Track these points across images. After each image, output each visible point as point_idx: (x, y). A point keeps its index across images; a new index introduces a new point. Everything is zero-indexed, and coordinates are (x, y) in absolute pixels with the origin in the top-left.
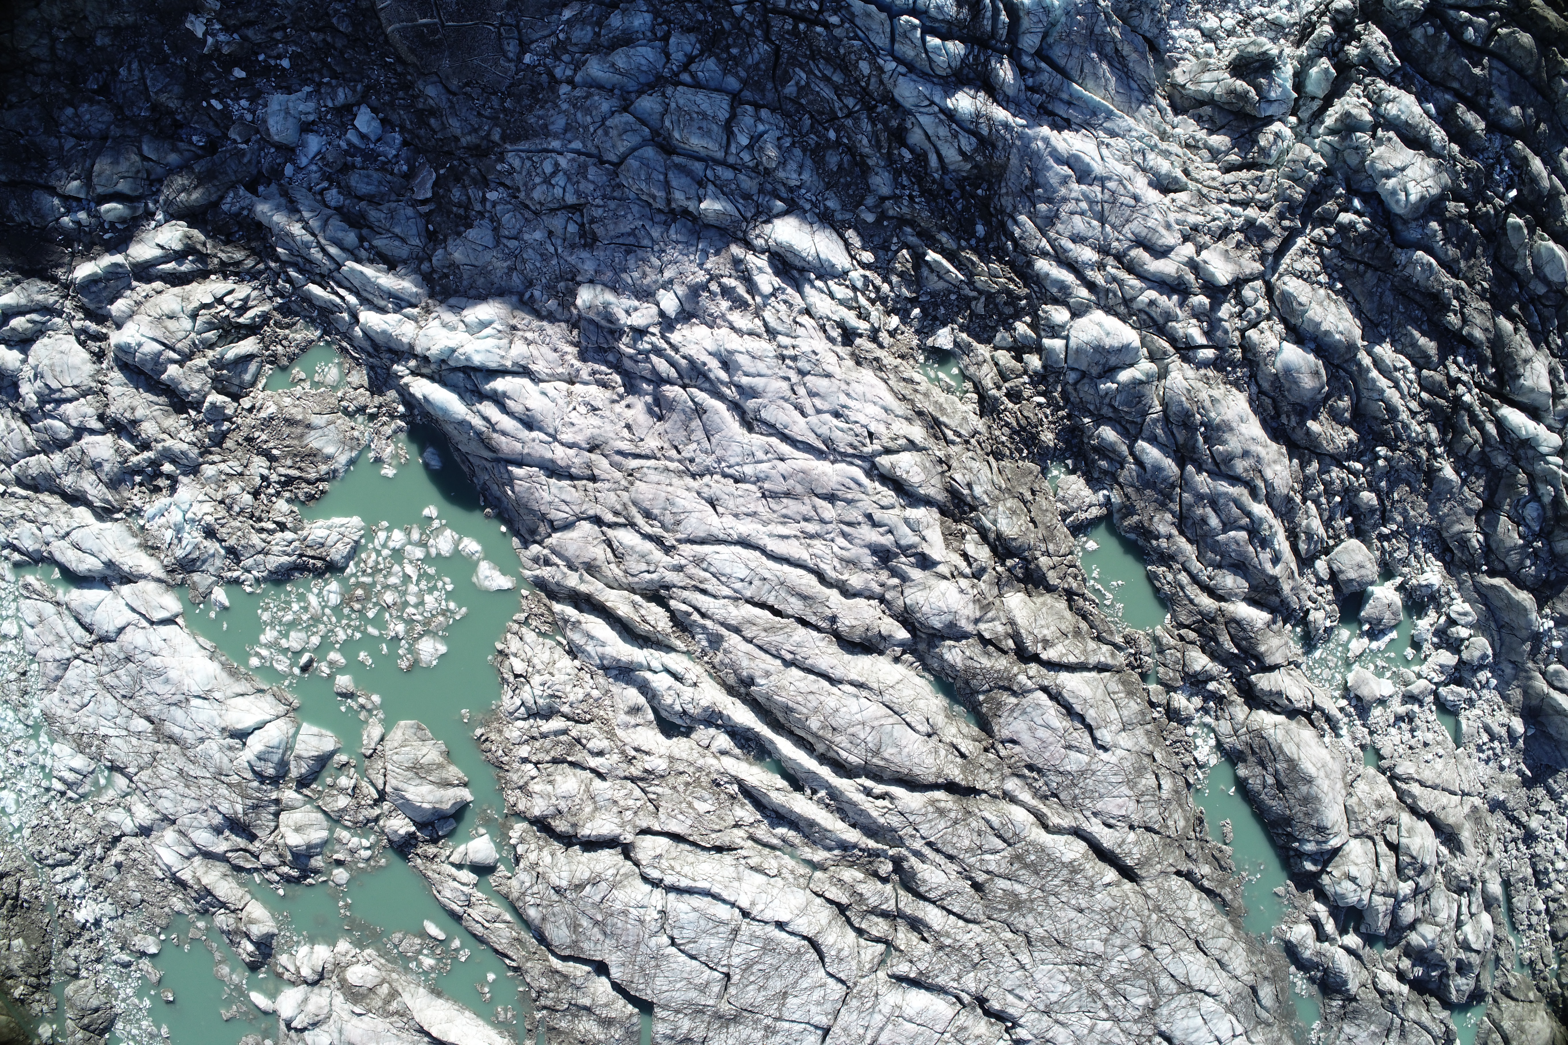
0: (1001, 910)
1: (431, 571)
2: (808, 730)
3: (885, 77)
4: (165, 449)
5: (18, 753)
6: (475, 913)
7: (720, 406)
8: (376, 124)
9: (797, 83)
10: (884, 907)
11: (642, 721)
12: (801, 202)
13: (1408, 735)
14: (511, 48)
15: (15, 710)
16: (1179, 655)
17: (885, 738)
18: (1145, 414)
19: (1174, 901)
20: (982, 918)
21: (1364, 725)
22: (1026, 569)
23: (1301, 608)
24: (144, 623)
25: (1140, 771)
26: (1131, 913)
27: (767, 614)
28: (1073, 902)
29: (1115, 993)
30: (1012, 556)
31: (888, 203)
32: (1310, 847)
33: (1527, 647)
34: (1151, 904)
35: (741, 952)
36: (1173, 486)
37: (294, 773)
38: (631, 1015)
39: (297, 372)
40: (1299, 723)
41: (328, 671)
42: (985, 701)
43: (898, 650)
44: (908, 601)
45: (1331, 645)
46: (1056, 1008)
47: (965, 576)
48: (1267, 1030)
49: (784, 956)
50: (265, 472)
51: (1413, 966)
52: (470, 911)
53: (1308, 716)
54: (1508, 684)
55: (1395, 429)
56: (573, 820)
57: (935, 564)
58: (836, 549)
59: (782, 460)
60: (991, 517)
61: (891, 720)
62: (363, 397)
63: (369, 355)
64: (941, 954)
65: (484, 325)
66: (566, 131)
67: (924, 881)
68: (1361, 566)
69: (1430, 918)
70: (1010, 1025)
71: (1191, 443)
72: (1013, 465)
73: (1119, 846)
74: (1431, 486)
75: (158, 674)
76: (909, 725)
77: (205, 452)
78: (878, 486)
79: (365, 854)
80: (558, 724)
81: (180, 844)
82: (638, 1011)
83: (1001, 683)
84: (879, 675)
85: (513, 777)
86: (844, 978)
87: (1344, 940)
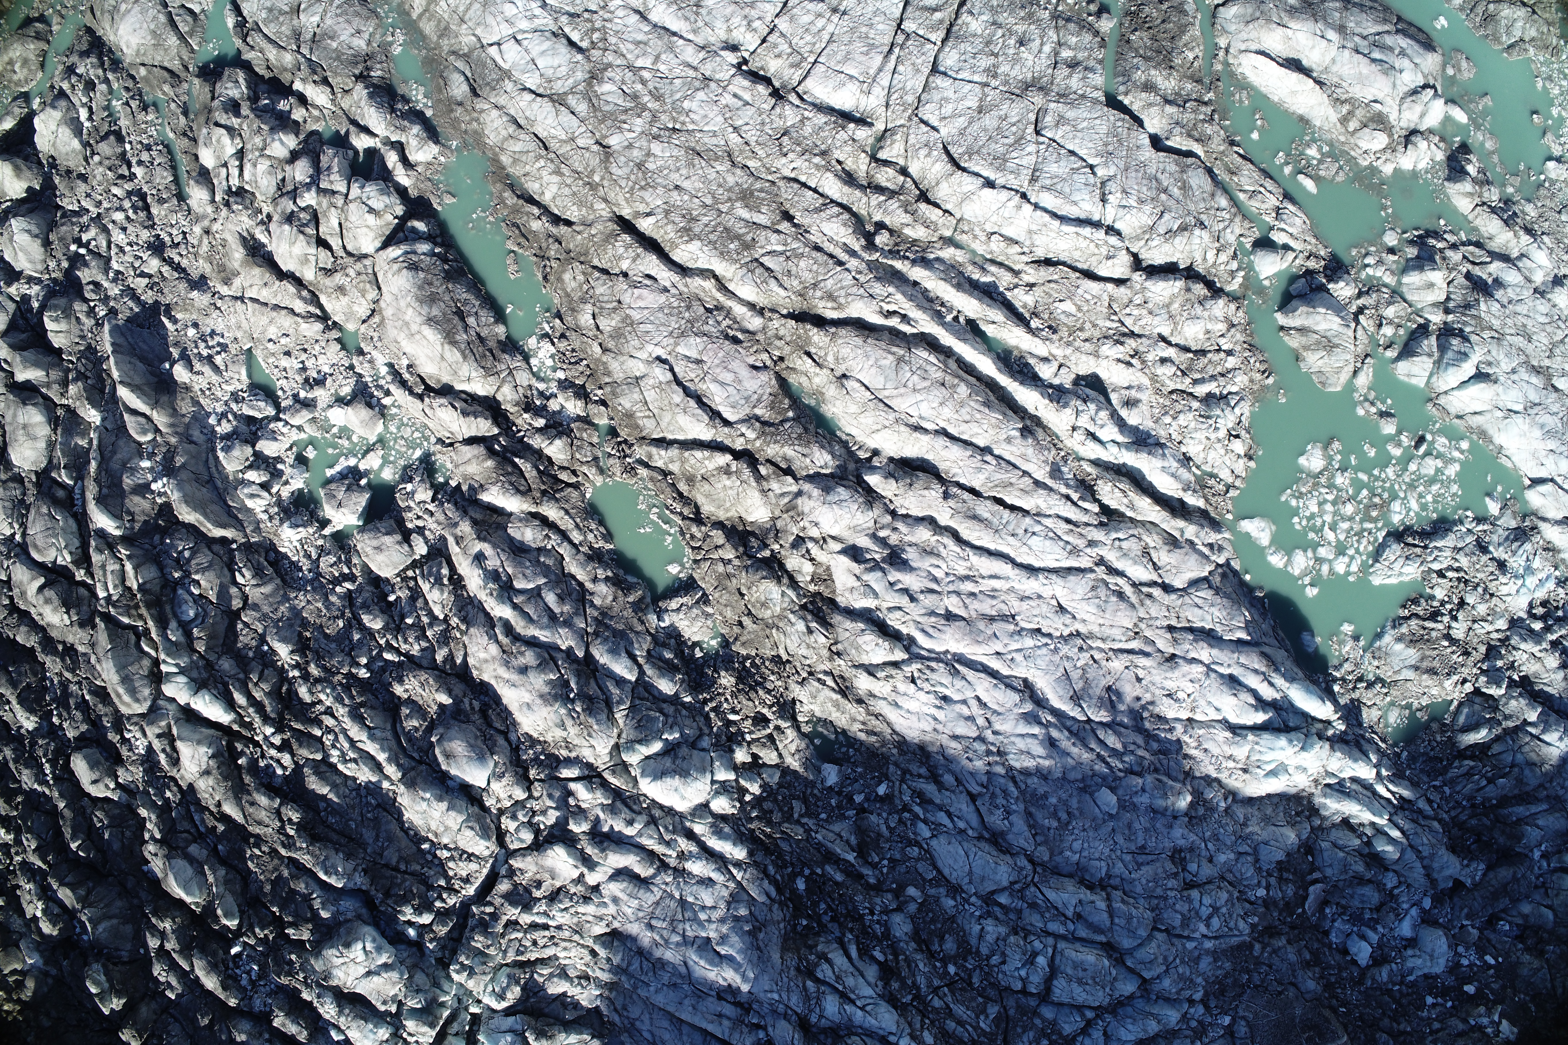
0: (761, 190)
1: (1312, 535)
2: (969, 384)
3: (908, 1030)
4: (1540, 644)
6: (1273, 201)
7: (1056, 703)
8: (1353, 950)
9: (987, 1016)
10: (882, 198)
11: (1123, 392)
12: (979, 903)
13: (309, 365)
14: (1242, 1029)
16: (578, 456)
17: (893, 375)
18: (632, 710)
19: (574, 194)
20: (781, 184)
21: (360, 376)
22: (747, 546)
23: (441, 504)
24: (1559, 480)
25: (617, 334)
26: (623, 184)
27: (1009, 500)
28: (686, 197)
29: (635, 97)
30: (764, 560)
31: (894, 906)
32: (424, 247)
33: (179, 461)
34: (601, 192)
35: (1027, 156)
36: (596, 634)
37: (1433, 340)
38: (1126, 94)
40: (439, 381)
41: (1403, 438)
42: (787, 410)
43: (876, 462)
44: (870, 514)
45: (402, 462)
46: (697, 84)
47: (812, 539)
48: (456, 47)
49: (984, 151)
50: (1453, 625)
51: (290, 112)
52: (1277, 204)
53: (428, 388)
54: (194, 418)
55: (352, 698)
56: (1189, 296)
57: (843, 552)
58: (944, 566)
59: (998, 653)
60: (787, 599)
61: (887, 393)
62: (1368, 697)
63: (1363, 737)
64: (823, 147)
65: (1273, 773)
66: (1199, 957)
67: (845, 225)
68: (378, 549)
69: (276, 165)
70: (744, 68)
71: (582, 681)
72: (761, 651)
73: (638, 255)
74: (300, 634)
75: (1550, 434)
76: (867, 388)
77: (1505, 641)
78: (904, 630)
79: (1369, 260)
80: (1201, 390)
81: (1529, 269)
82: (1120, 98)
83: (772, 429)
84: (896, 438)
85: (1239, 337)
86: (922, 126)
87: (372, 143)
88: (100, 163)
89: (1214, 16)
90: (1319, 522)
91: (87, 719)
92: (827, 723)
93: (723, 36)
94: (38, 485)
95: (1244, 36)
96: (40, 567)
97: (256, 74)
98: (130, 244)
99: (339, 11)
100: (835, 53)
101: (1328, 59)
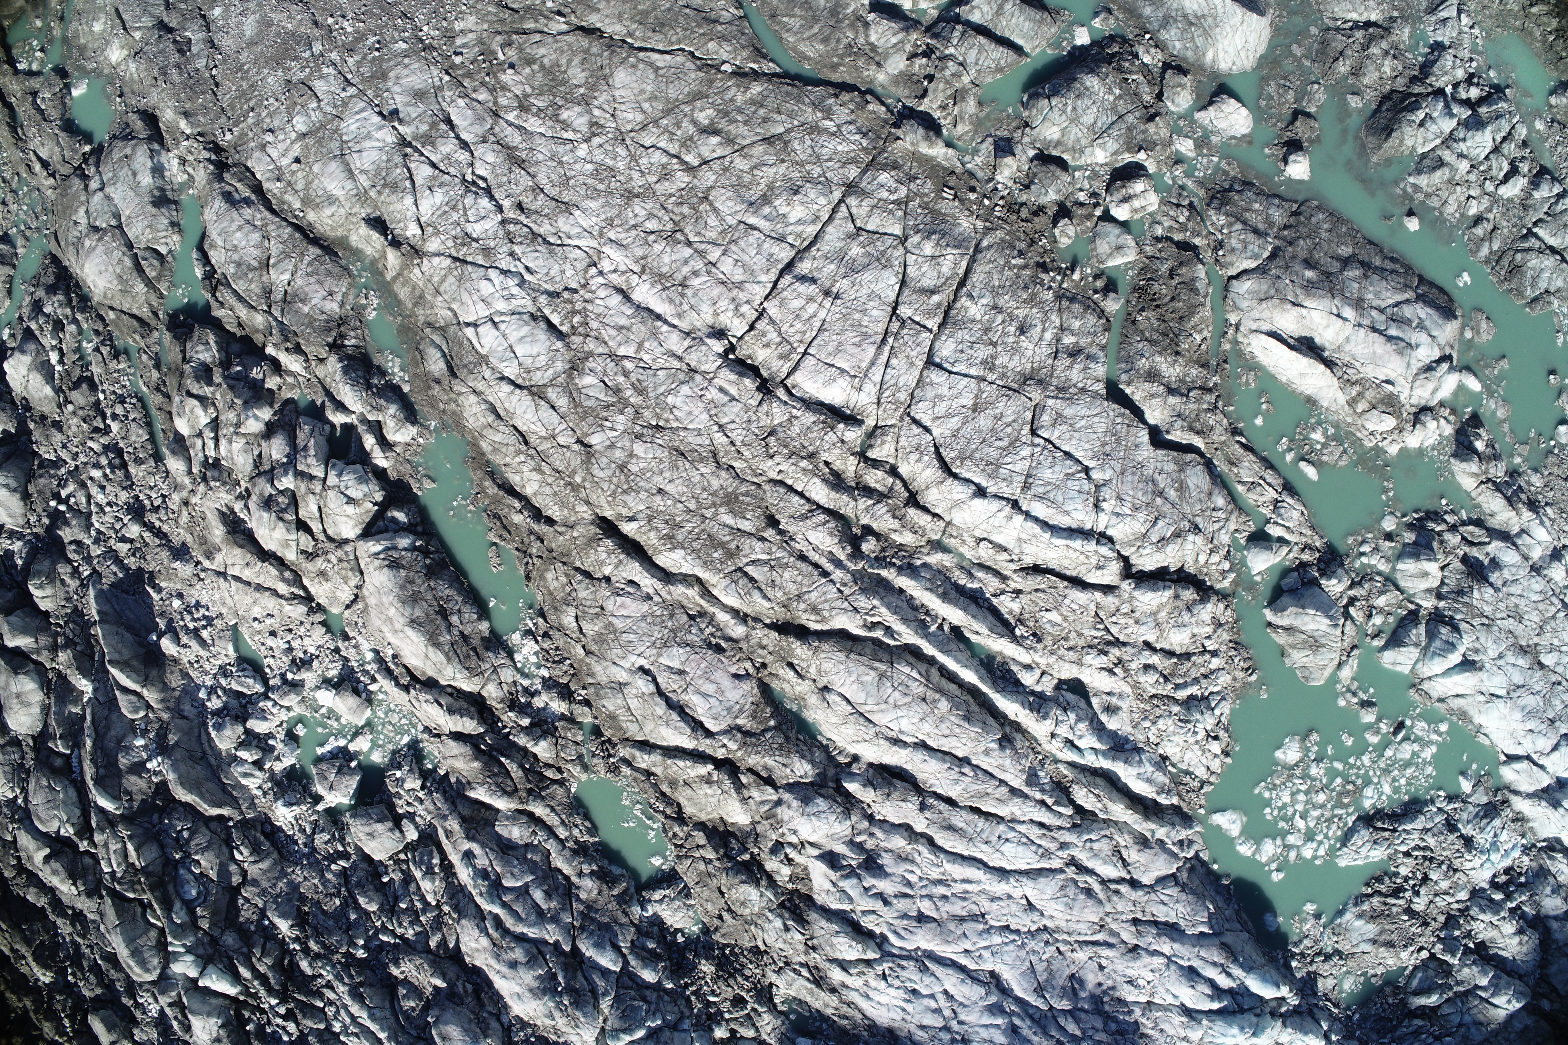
0: (746, 494)
1: (1282, 824)
2: (949, 697)
4: (1497, 913)
6: (1272, 494)
7: (1019, 993)
10: (870, 502)
11: (1104, 697)
13: (295, 644)
16: (563, 755)
17: (874, 691)
18: (617, 999)
19: (554, 495)
20: (767, 487)
21: (346, 660)
22: (727, 846)
23: (430, 793)
24: (1535, 757)
25: (600, 639)
26: (605, 486)
27: (984, 809)
28: (669, 502)
29: (617, 391)
30: (744, 863)
32: (404, 542)
33: (172, 738)
34: (583, 494)
35: (1021, 461)
36: (582, 928)
37: (1422, 629)
38: (1128, 383)
40: (424, 673)
41: (1382, 725)
42: (768, 719)
43: (855, 769)
44: (848, 823)
45: (391, 747)
46: (682, 377)
47: (790, 844)
48: (432, 319)
49: (977, 455)
50: (1415, 900)
51: (263, 380)
52: (1276, 496)
53: (414, 680)
54: (184, 691)
55: (351, 977)
56: (1179, 603)
57: (820, 857)
58: (918, 872)
59: (966, 951)
60: (765, 900)
61: (868, 708)
62: (1323, 968)
63: (1317, 1006)
64: (811, 449)
67: (831, 534)
68: (370, 835)
69: (251, 442)
70: (731, 356)
71: (570, 975)
72: (740, 943)
73: (621, 562)
74: (299, 909)
75: (1530, 715)
76: (849, 702)
77: (1464, 912)
78: (878, 931)
79: (1366, 548)
80: (1182, 695)
81: (1528, 546)
82: (1122, 386)
83: (753, 740)
84: (875, 748)
85: (1226, 636)
86: (914, 427)
87: (348, 420)
88: (74, 413)
89: (1226, 289)
90: (1290, 811)
91: (101, 983)
92: (800, 1002)
93: (709, 320)
94: (35, 749)
95: (1256, 314)
96: (44, 838)
97: (228, 331)
98: (109, 504)
99: (309, 269)
100: (826, 344)
101: (1341, 338)
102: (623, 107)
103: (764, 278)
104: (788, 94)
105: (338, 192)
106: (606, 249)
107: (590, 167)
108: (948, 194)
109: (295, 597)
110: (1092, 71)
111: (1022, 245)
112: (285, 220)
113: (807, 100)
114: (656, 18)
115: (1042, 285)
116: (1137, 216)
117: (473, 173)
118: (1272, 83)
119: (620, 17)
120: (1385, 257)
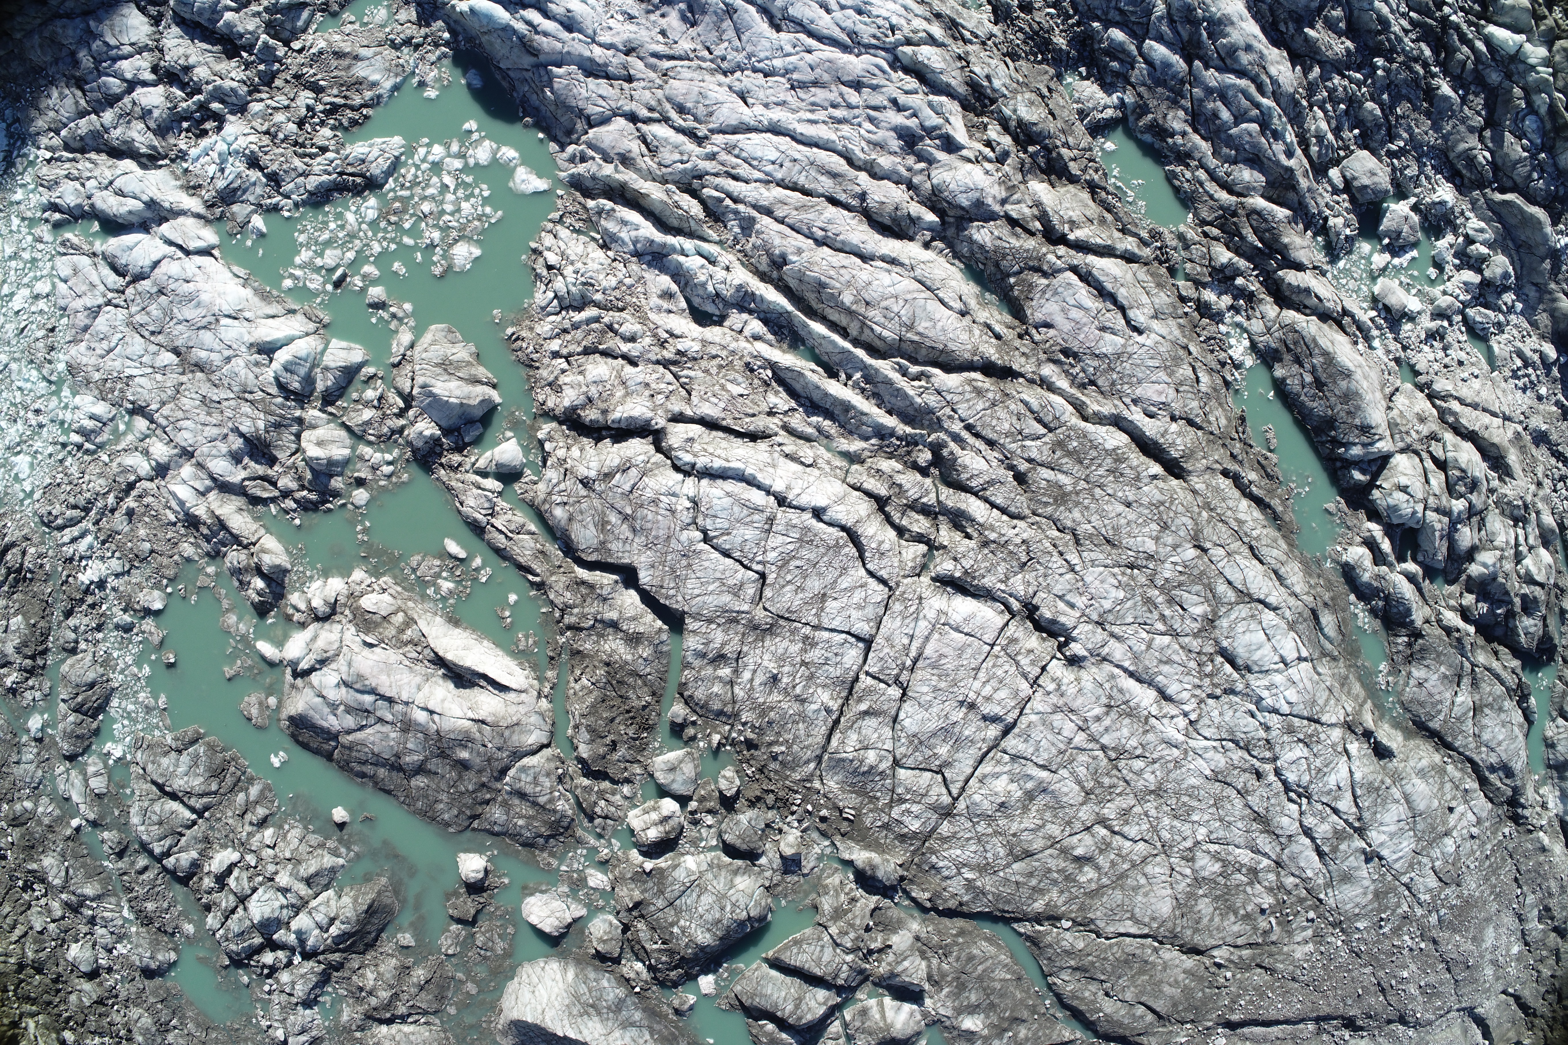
0: (1046, 504)
1: (469, 179)
2: (842, 306)
4: (216, 89)
5: (37, 412)
6: (498, 522)
10: (924, 500)
11: (675, 308)
13: (1441, 354)
15: (39, 368)
16: (1204, 250)
17: (918, 312)
18: (1149, 13)
19: (1224, 500)
20: (1027, 512)
21: (1395, 339)
22: (1049, 161)
23: (1320, 213)
24: (180, 254)
25: (1177, 361)
26: (1180, 508)
27: (798, 195)
29: (1171, 601)
30: (1033, 143)
32: (1356, 451)
33: (1547, 265)
34: (1200, 500)
35: (777, 545)
36: (1183, 82)
37: (320, 386)
38: (660, 631)
39: (347, 16)
40: (1330, 327)
41: (360, 284)
42: (1016, 284)
43: (928, 235)
44: (935, 181)
45: (1354, 257)
46: (1110, 618)
47: (990, 161)
48: (1333, 665)
49: (822, 550)
50: (311, 102)
51: (1477, 602)
52: (493, 521)
53: (1339, 321)
54: (1535, 309)
55: (1389, 40)
56: (603, 406)
57: (960, 148)
58: (863, 132)
59: (809, 53)
60: (1011, 107)
61: (923, 295)
62: (411, 30)
64: (986, 551)
67: (965, 467)
68: (1372, 174)
69: (1489, 543)
70: (1062, 640)
71: (1195, 38)
72: (1030, 66)
73: (1163, 436)
74: (1431, 105)
75: (189, 299)
76: (941, 301)
77: (254, 90)
78: (901, 74)
79: (387, 469)
80: (591, 312)
81: (197, 478)
82: (666, 627)
83: (1031, 263)
84: (912, 255)
85: (544, 373)
86: (886, 576)
87: (1404, 566)
89: (552, 735)
93: (1083, 674)
95: (522, 709)
97: (1507, 646)
99: (1439, 707)
100: (973, 656)
101: (426, 688)
102: (1163, 878)
103: (1033, 718)
104: (1008, 902)
105: (1417, 781)
106: (1181, 738)
107: (1195, 818)
108: (849, 813)
109: (1443, 398)
110: (702, 949)
111: (773, 766)
112: (1460, 753)
113: (990, 897)
114: (1131, 968)
115: (753, 727)
116: (650, 803)
117: (1300, 806)
118: (500, 952)
119: (1165, 966)
120: (372, 777)
